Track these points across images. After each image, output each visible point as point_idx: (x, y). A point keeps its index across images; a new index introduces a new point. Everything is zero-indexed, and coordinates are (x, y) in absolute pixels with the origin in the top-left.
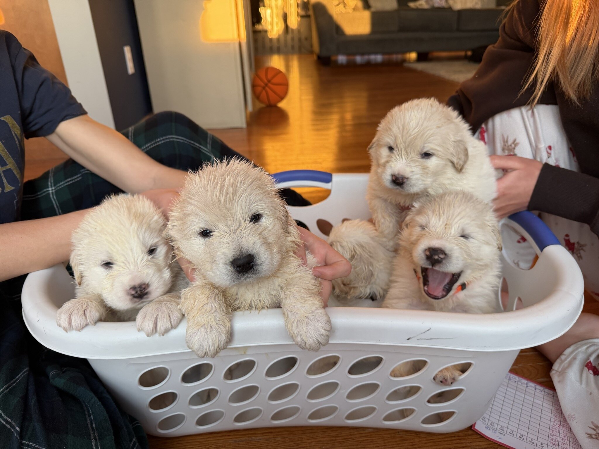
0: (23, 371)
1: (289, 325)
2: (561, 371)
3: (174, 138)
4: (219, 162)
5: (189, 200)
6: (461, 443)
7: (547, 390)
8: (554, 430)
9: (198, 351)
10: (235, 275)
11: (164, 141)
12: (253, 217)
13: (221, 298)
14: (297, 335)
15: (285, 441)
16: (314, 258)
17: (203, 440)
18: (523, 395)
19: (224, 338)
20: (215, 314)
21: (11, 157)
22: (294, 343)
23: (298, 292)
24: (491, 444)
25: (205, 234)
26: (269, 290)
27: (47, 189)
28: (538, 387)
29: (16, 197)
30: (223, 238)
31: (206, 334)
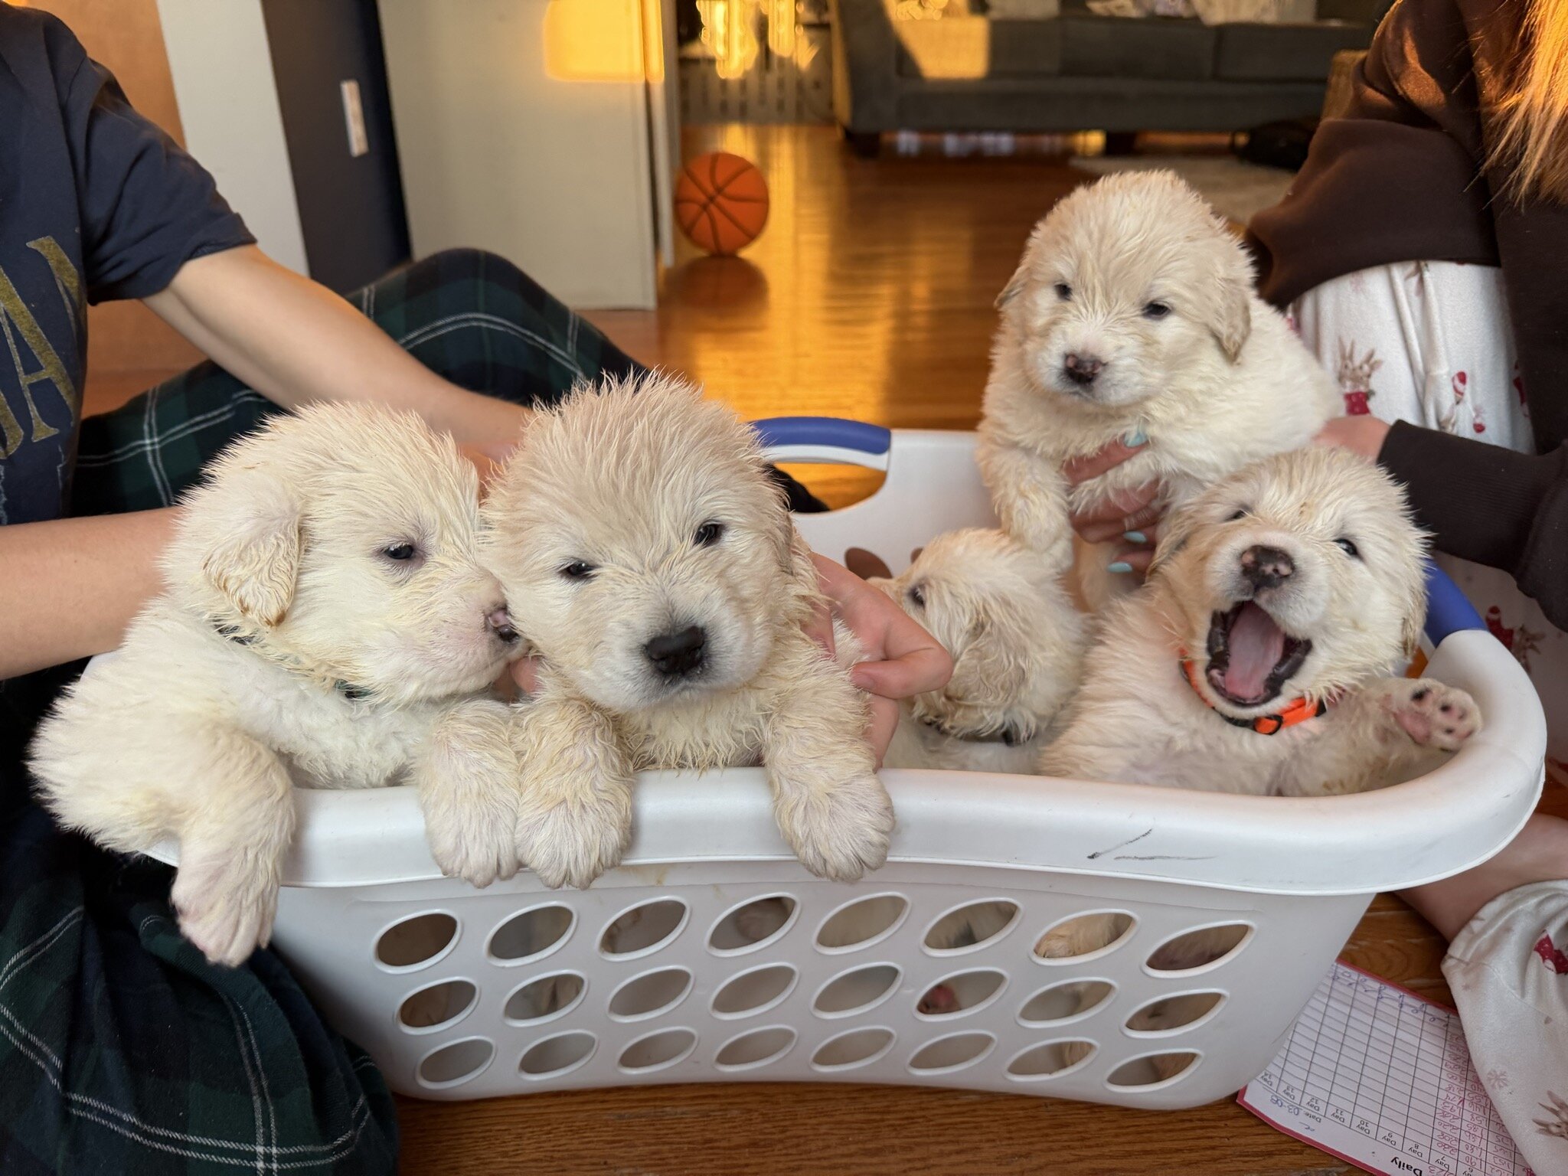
0: (70, 915)
1: (785, 816)
2: (1471, 961)
3: (480, 319)
4: (614, 384)
5: (534, 482)
6: (1209, 1138)
7: (1431, 1009)
8: (1448, 1110)
9: (548, 868)
10: (654, 682)
11: (455, 327)
12: (701, 530)
13: (609, 734)
14: (803, 840)
15: (751, 1120)
16: (854, 638)
17: (534, 1111)
18: (1369, 1020)
19: (614, 836)
20: (593, 774)
21: (51, 347)
22: (794, 858)
23: (810, 728)
24: (1286, 1142)
25: (577, 571)
26: (732, 720)
27: (141, 442)
28: (1409, 1000)
29: (63, 456)
30: (623, 583)
31: (569, 826)
